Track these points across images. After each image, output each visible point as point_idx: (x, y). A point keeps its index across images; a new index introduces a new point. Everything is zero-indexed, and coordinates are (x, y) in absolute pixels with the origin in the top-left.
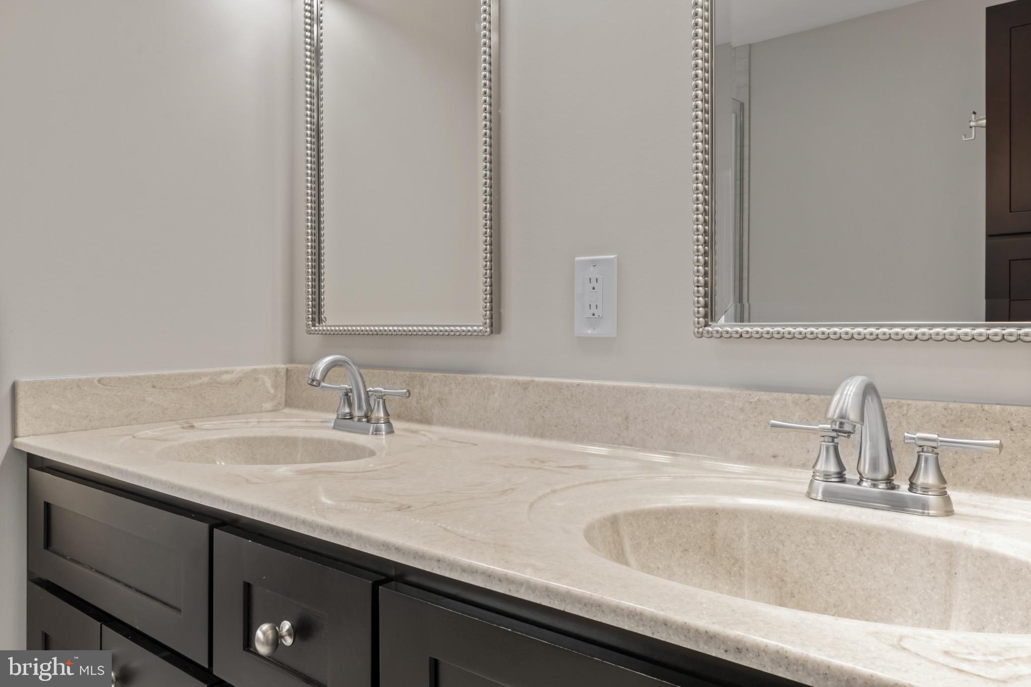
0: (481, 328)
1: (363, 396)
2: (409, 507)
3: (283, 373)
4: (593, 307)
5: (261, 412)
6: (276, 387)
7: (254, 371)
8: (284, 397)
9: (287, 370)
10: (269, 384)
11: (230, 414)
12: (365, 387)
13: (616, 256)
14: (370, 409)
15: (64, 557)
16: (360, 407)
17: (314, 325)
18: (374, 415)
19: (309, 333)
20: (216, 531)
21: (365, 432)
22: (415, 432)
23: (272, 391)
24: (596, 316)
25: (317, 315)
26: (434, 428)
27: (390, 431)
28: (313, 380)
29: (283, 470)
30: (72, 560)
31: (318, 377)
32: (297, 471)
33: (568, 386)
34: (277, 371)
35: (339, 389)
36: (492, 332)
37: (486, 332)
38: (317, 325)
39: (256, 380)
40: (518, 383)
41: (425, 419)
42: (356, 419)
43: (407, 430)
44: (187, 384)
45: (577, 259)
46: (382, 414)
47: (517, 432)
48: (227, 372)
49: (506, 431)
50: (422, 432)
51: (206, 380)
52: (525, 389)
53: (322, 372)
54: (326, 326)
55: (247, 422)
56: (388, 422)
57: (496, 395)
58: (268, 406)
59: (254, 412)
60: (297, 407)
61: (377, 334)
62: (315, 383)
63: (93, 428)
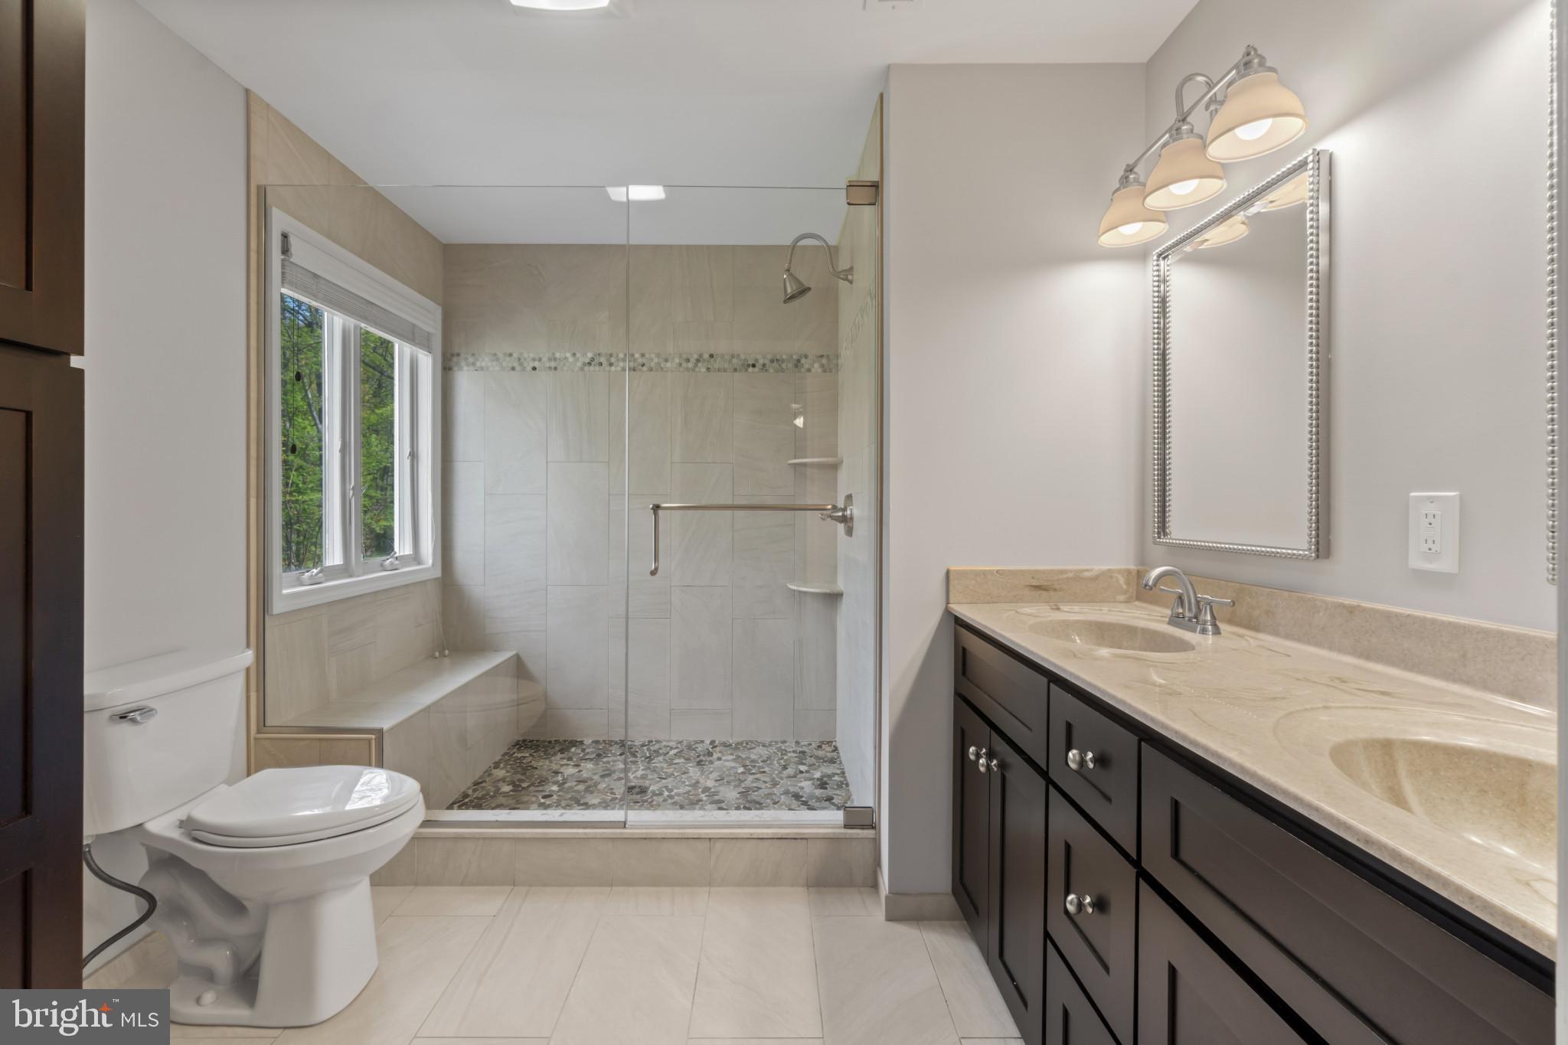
0: (1307, 553)
1: (1193, 600)
2: (1180, 694)
3: (1134, 574)
4: (1430, 542)
5: (1114, 602)
6: (1128, 583)
7: (1110, 570)
8: (1135, 592)
9: (1138, 571)
10: (1122, 581)
11: (1089, 602)
12: (1195, 594)
13: (1457, 493)
14: (1199, 610)
15: (971, 682)
16: (1190, 610)
17: (1159, 538)
18: (1202, 617)
19: (1155, 543)
20: (1051, 684)
21: (1194, 630)
22: (1241, 636)
23: (1125, 587)
24: (1433, 551)
25: (1163, 528)
26: (1260, 636)
27: (1217, 631)
28: (1146, 585)
29: (1105, 652)
30: (977, 686)
31: (1150, 583)
32: (1114, 654)
33: (1397, 615)
34: (1129, 572)
35: (1173, 592)
36: (1318, 557)
37: (1311, 557)
38: (1162, 537)
39: (1111, 577)
40: (1343, 606)
41: (1252, 625)
42: (1187, 619)
43: (1234, 633)
44: (1056, 578)
45: (1412, 494)
46: (1209, 618)
47: (1341, 650)
48: (1087, 570)
49: (1331, 648)
50: (1246, 637)
51: (1071, 575)
52: (1351, 612)
53: (1153, 580)
54: (1171, 539)
55: (1100, 610)
56: (1214, 625)
57: (1321, 614)
58: (1121, 598)
59: (1109, 602)
60: (1145, 601)
61: (1210, 549)
62: (1147, 588)
63: (993, 603)
